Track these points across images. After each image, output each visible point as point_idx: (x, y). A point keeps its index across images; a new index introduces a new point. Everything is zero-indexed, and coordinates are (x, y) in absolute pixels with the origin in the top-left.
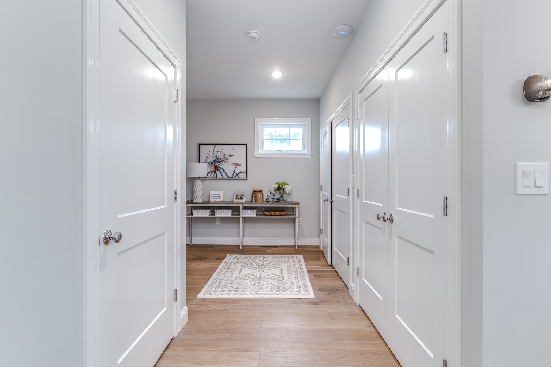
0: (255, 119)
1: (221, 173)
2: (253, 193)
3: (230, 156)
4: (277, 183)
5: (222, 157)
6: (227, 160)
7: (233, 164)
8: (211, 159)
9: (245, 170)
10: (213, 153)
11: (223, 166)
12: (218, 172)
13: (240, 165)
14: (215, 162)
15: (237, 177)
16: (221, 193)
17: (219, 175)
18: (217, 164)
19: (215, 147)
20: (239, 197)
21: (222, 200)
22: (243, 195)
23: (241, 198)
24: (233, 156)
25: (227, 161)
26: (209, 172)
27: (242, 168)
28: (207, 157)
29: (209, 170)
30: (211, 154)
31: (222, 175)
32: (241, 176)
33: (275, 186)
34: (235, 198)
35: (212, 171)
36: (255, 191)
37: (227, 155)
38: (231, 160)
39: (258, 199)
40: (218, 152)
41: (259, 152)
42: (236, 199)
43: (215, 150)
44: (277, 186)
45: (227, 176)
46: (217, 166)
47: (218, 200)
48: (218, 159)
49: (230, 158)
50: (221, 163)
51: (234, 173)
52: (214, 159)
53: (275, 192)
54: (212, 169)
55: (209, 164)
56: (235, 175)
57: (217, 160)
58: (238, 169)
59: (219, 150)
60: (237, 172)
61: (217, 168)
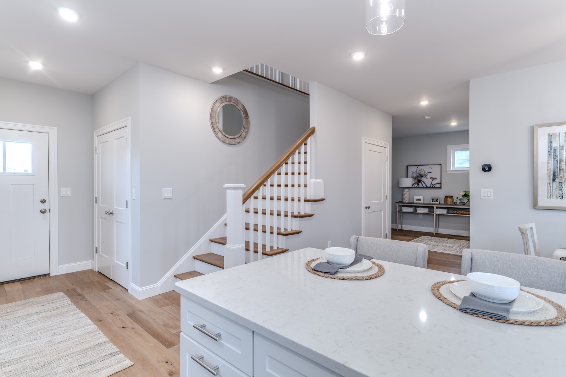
0: (448, 146)
1: (422, 184)
2: (445, 198)
3: (429, 173)
4: (465, 191)
5: (423, 173)
6: (426, 175)
7: (431, 178)
8: (415, 175)
9: (440, 182)
10: (417, 171)
11: (424, 179)
12: (420, 184)
13: (436, 179)
14: (418, 177)
15: (433, 187)
16: (422, 198)
17: (421, 186)
18: (419, 178)
19: (418, 167)
20: (435, 200)
21: (422, 202)
22: (437, 199)
23: (436, 201)
24: (431, 172)
25: (426, 176)
26: (414, 184)
27: (438, 181)
28: (412, 174)
29: (414, 182)
30: (415, 172)
31: (423, 186)
32: (436, 186)
33: (463, 194)
34: (431, 201)
35: (416, 183)
36: (446, 197)
37: (427, 172)
38: (429, 176)
39: (448, 202)
40: (420, 170)
41: (451, 169)
42: (433, 201)
43: (418, 169)
44: (464, 193)
45: (426, 186)
46: (419, 179)
47: (419, 202)
48: (420, 175)
49: (428, 174)
50: (422, 177)
51: (431, 184)
52: (417, 175)
53: (463, 198)
54: (416, 181)
55: (414, 178)
56: (432, 185)
57: (420, 176)
58: (434, 182)
59: (421, 169)
60: (433, 183)
61: (419, 181)
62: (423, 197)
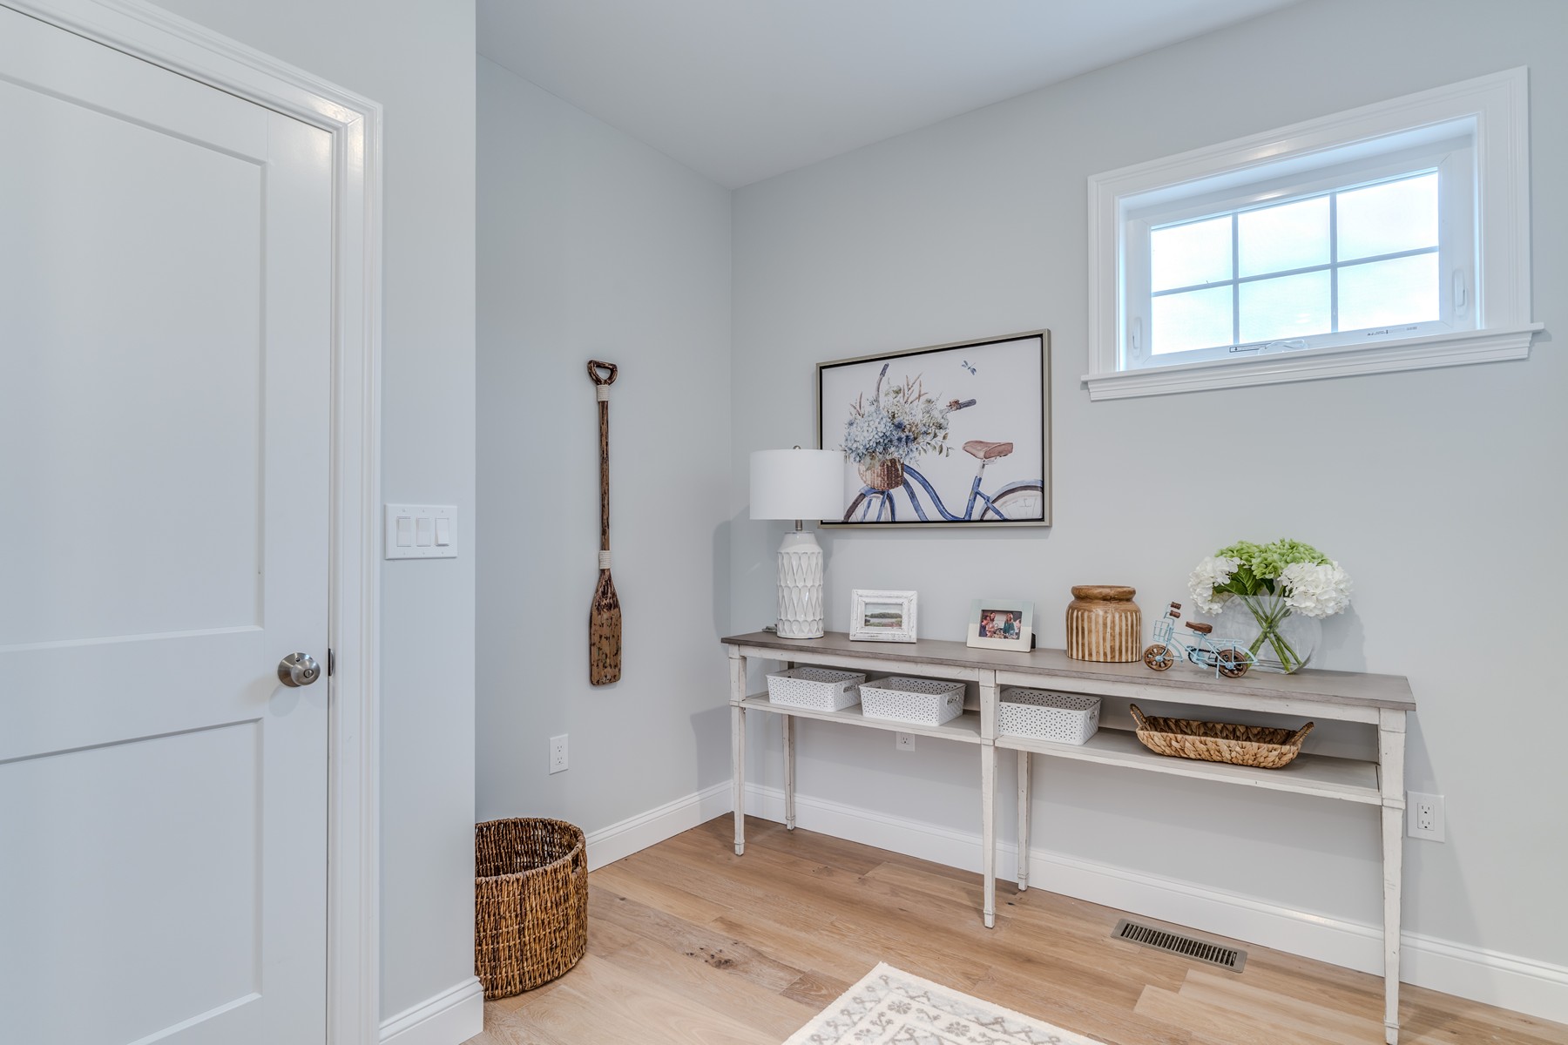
0: (1093, 182)
1: (912, 496)
2: (1072, 608)
3: (957, 405)
4: (1234, 544)
5: (915, 415)
6: (940, 427)
7: (971, 447)
8: (868, 433)
9: (1035, 477)
10: (877, 400)
11: (922, 459)
12: (899, 493)
13: (1004, 450)
14: (886, 443)
15: (990, 515)
16: (907, 601)
17: (905, 510)
18: (894, 453)
19: (883, 373)
20: (1000, 622)
21: (908, 632)
22: (1018, 615)
23: (1007, 631)
24: (972, 403)
25: (941, 434)
26: (862, 496)
27: (1022, 465)
28: (851, 424)
29: (859, 486)
30: (867, 408)
31: (917, 508)
32: (1012, 507)
33: (1220, 569)
34: (974, 628)
35: (873, 490)
36: (1083, 597)
37: (942, 404)
38: (961, 427)
39: (1097, 641)
40: (897, 392)
41: (1122, 366)
42: (983, 632)
43: (884, 387)
44: (1233, 565)
45: (942, 511)
46: (893, 461)
47: (887, 634)
48: (900, 427)
49: (954, 416)
50: (913, 446)
51: (976, 493)
52: (882, 428)
53: (1216, 607)
54: (874, 477)
55: (861, 457)
56: (980, 504)
57: (896, 434)
58: (998, 476)
59: (902, 384)
60: (990, 488)
61: (894, 474)
62: (913, 595)
